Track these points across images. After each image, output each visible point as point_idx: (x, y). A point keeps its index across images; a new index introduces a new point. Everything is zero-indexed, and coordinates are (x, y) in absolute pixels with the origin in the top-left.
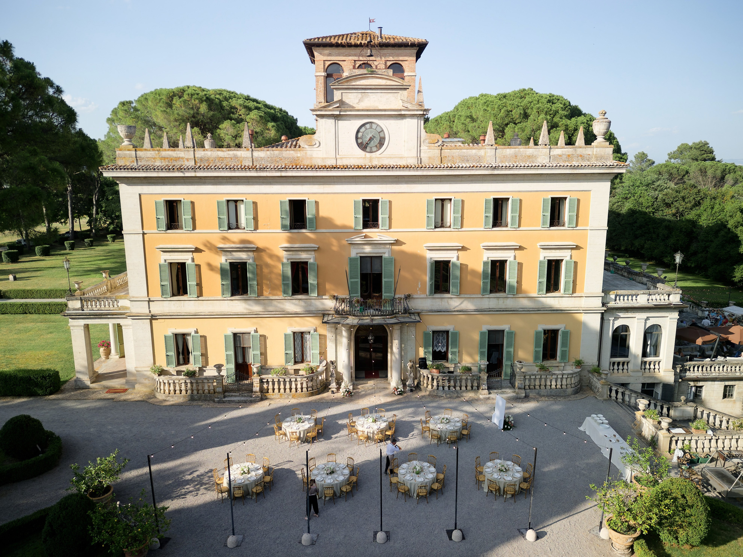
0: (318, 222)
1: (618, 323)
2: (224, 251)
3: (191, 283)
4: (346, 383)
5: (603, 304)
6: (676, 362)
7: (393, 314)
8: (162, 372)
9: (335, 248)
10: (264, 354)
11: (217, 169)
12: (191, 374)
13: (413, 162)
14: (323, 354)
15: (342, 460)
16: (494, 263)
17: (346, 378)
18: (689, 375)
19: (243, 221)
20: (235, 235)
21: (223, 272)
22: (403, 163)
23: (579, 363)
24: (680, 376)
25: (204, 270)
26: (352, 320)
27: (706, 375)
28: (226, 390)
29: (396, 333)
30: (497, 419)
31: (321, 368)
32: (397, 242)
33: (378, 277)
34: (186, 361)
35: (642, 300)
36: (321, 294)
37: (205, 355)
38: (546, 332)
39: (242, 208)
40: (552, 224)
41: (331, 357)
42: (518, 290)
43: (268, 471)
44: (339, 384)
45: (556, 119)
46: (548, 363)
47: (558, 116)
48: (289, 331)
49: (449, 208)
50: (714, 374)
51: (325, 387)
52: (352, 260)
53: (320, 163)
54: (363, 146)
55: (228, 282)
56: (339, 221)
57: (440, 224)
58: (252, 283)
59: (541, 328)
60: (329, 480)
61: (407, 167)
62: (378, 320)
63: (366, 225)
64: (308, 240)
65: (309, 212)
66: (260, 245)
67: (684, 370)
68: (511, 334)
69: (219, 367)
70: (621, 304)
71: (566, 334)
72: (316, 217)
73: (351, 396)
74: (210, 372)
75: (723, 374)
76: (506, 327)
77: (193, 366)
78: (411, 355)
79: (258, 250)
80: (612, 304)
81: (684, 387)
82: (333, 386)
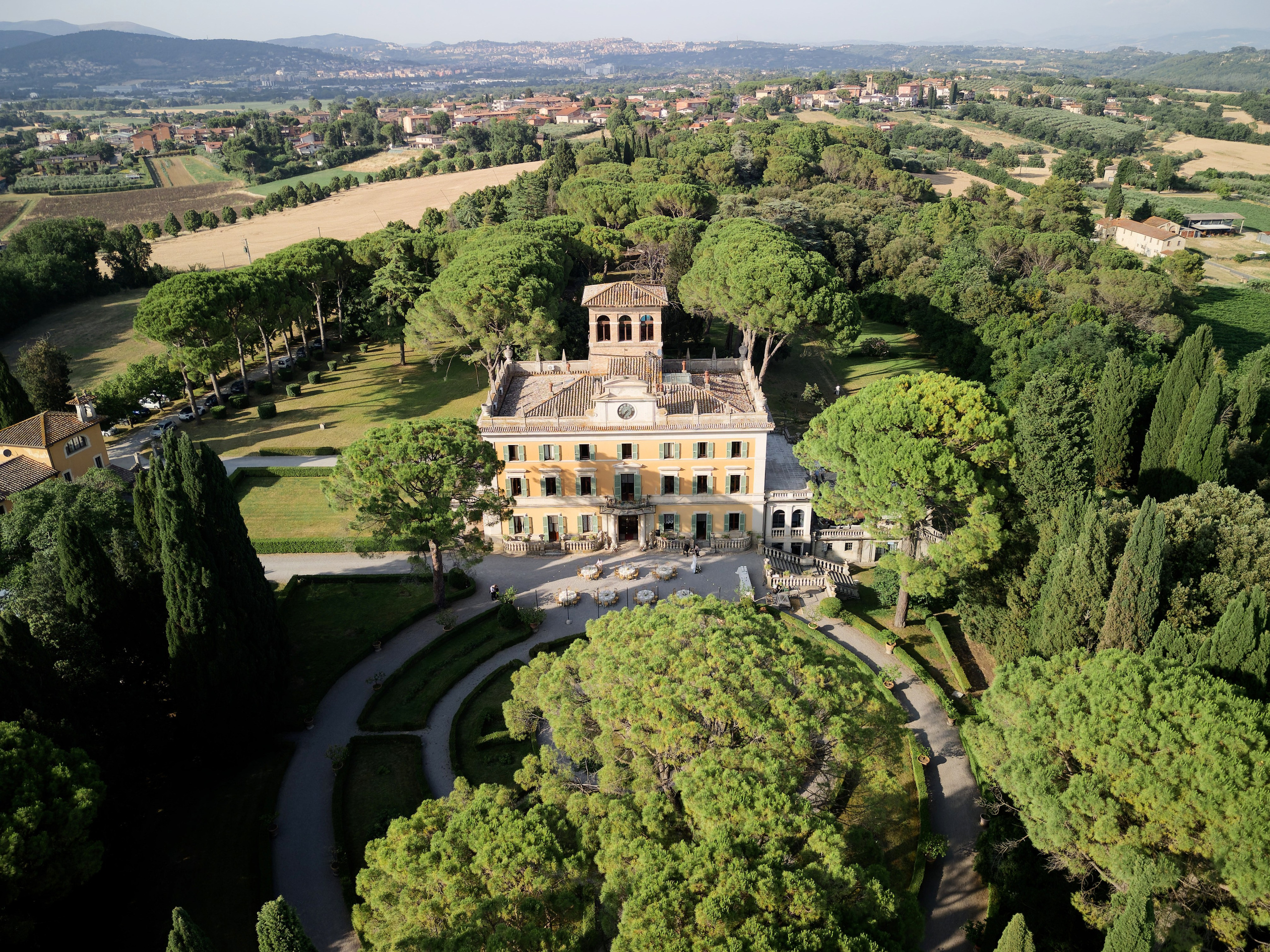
0: (596, 456)
1: (776, 509)
2: (543, 472)
3: (524, 489)
4: (614, 544)
5: (766, 499)
6: (812, 531)
7: (640, 508)
8: (509, 539)
9: (607, 469)
10: (566, 527)
11: (539, 429)
12: (527, 541)
13: (651, 424)
14: (600, 527)
15: (612, 589)
16: (699, 477)
17: (613, 541)
18: (823, 537)
19: (553, 455)
20: (549, 463)
21: (542, 483)
22: (645, 425)
23: (749, 533)
24: (816, 538)
25: (531, 482)
26: (618, 512)
27: (833, 537)
28: (546, 548)
29: (643, 517)
30: (693, 567)
31: (599, 535)
32: (643, 466)
33: (632, 485)
34: (520, 531)
35: (790, 496)
36: (598, 494)
37: (531, 528)
38: (731, 515)
39: (552, 448)
40: (733, 456)
41: (605, 530)
42: (714, 491)
43: (578, 594)
44: (609, 545)
45: (793, 301)
46: (732, 532)
47: (795, 297)
48: (580, 515)
49: (673, 448)
50: (839, 536)
51: (601, 546)
52: (616, 477)
53: (597, 425)
54: (622, 416)
55: (545, 489)
56: (609, 455)
57: (667, 456)
58: (559, 489)
59: (728, 513)
60: (606, 599)
61: (648, 428)
62: (633, 512)
63: (624, 457)
64: (590, 465)
65: (592, 451)
66: (564, 468)
67: (819, 534)
68: (711, 516)
69: (542, 536)
70: (777, 498)
71: (744, 516)
72: (596, 453)
73: (617, 552)
74: (535, 538)
75: (844, 537)
76: (707, 512)
77: (524, 535)
78: (651, 528)
79: (562, 471)
80: (771, 499)
81: (819, 544)
82: (606, 546)
